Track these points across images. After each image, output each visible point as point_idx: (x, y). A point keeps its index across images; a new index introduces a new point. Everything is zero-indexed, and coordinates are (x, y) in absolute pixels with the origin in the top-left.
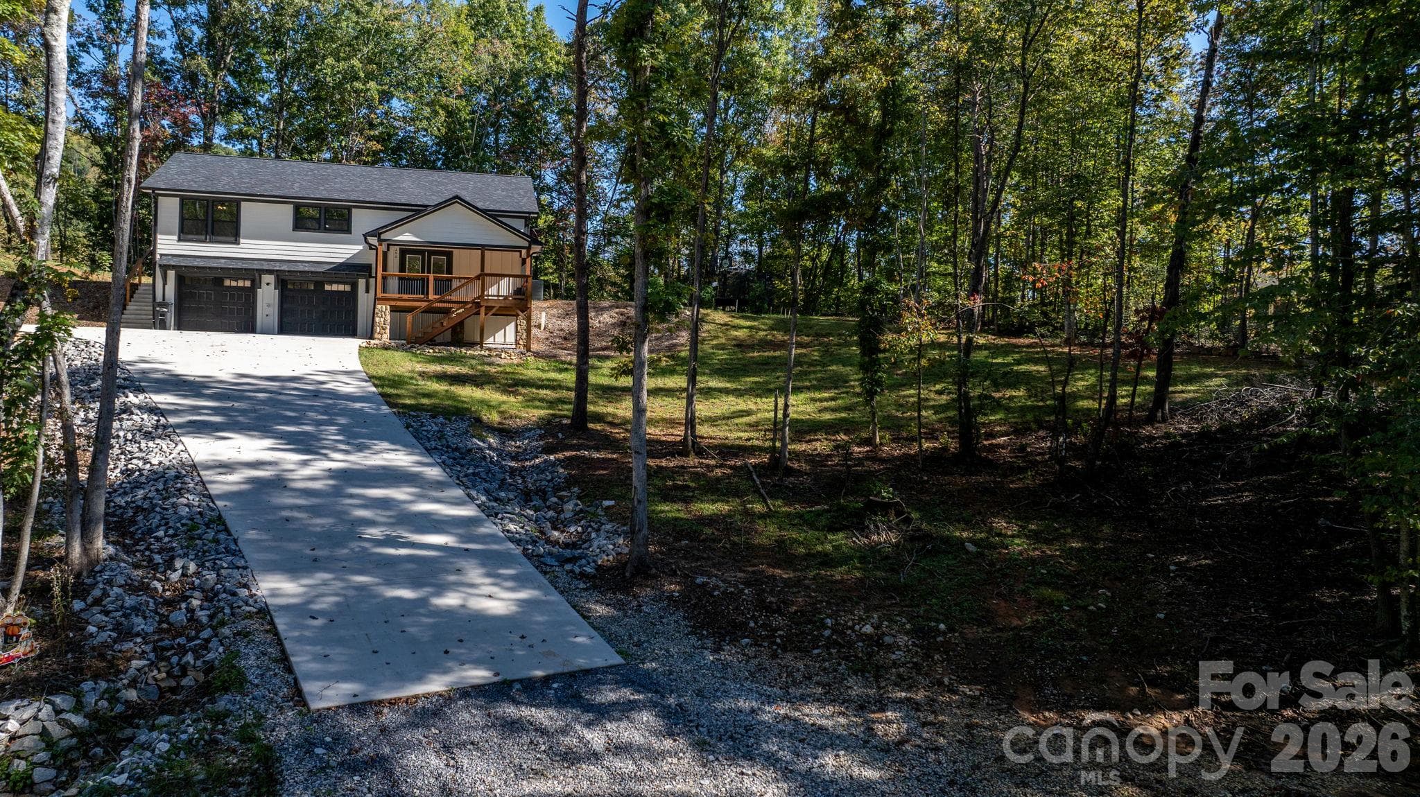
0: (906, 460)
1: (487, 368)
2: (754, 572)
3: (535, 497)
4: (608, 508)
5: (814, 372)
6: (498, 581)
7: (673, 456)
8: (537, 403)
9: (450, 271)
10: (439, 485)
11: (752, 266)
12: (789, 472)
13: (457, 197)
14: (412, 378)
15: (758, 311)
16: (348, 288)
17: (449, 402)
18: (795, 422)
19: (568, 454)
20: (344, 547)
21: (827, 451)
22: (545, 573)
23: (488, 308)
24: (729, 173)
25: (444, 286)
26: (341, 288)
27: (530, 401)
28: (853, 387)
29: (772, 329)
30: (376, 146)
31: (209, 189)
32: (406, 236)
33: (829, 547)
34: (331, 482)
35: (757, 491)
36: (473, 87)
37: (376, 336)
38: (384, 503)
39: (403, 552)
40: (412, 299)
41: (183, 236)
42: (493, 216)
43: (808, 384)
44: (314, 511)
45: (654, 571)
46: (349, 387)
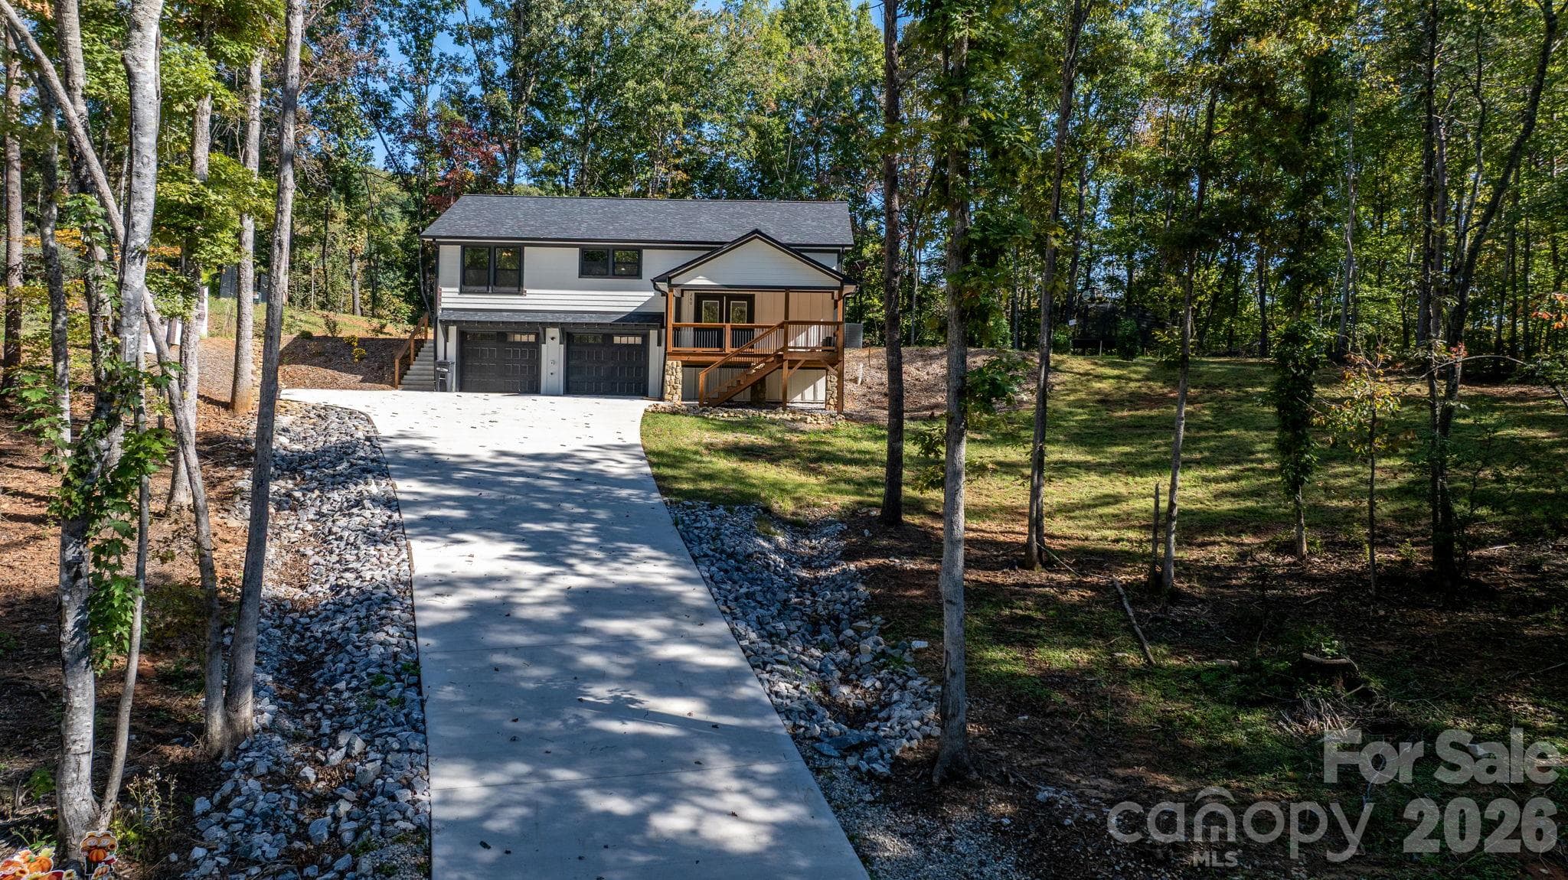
0: (1348, 583)
1: (788, 436)
2: (1125, 780)
3: (825, 628)
4: (919, 651)
5: (1206, 439)
6: (750, 785)
7: (1012, 568)
8: (843, 486)
9: (751, 319)
10: (701, 615)
11: (1120, 294)
12: (1176, 596)
13: (756, 231)
14: (696, 453)
15: (1129, 354)
16: (638, 340)
17: (733, 486)
18: (1183, 513)
19: (873, 562)
20: (557, 717)
21: (1230, 562)
22: (818, 771)
23: (792, 364)
24: (1092, 184)
25: (743, 336)
26: (631, 340)
27: (834, 483)
28: (1261, 461)
29: (1147, 378)
30: (681, 176)
31: (491, 234)
32: (699, 280)
33: (1240, 737)
34: (567, 609)
35: (1130, 629)
36: (787, 102)
37: (667, 396)
38: (624, 644)
39: (631, 727)
40: (707, 353)
41: (465, 288)
42: (797, 251)
43: (1198, 456)
44: (532, 655)
45: (975, 775)
46: (621, 467)
